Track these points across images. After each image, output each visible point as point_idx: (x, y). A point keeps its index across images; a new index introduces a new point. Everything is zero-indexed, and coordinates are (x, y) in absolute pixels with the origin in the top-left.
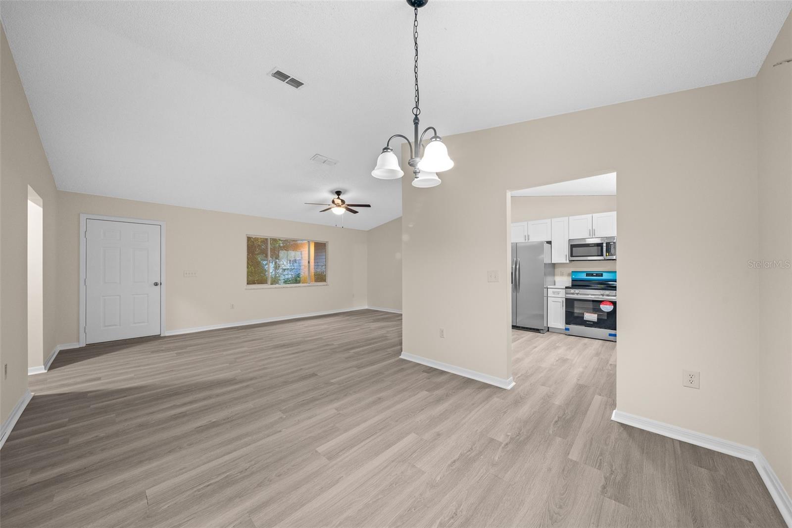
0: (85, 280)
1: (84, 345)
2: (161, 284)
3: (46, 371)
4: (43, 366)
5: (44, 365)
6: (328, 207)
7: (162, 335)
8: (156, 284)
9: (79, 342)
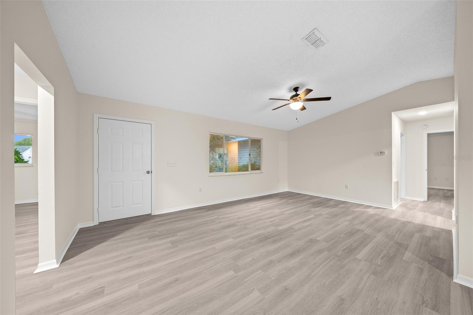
0: (98, 169)
1: (97, 224)
2: (151, 173)
3: (57, 266)
4: (55, 261)
5: (56, 259)
6: (287, 102)
7: (152, 214)
8: (148, 172)
9: (94, 221)
